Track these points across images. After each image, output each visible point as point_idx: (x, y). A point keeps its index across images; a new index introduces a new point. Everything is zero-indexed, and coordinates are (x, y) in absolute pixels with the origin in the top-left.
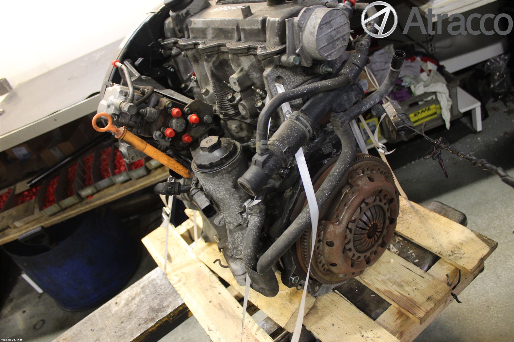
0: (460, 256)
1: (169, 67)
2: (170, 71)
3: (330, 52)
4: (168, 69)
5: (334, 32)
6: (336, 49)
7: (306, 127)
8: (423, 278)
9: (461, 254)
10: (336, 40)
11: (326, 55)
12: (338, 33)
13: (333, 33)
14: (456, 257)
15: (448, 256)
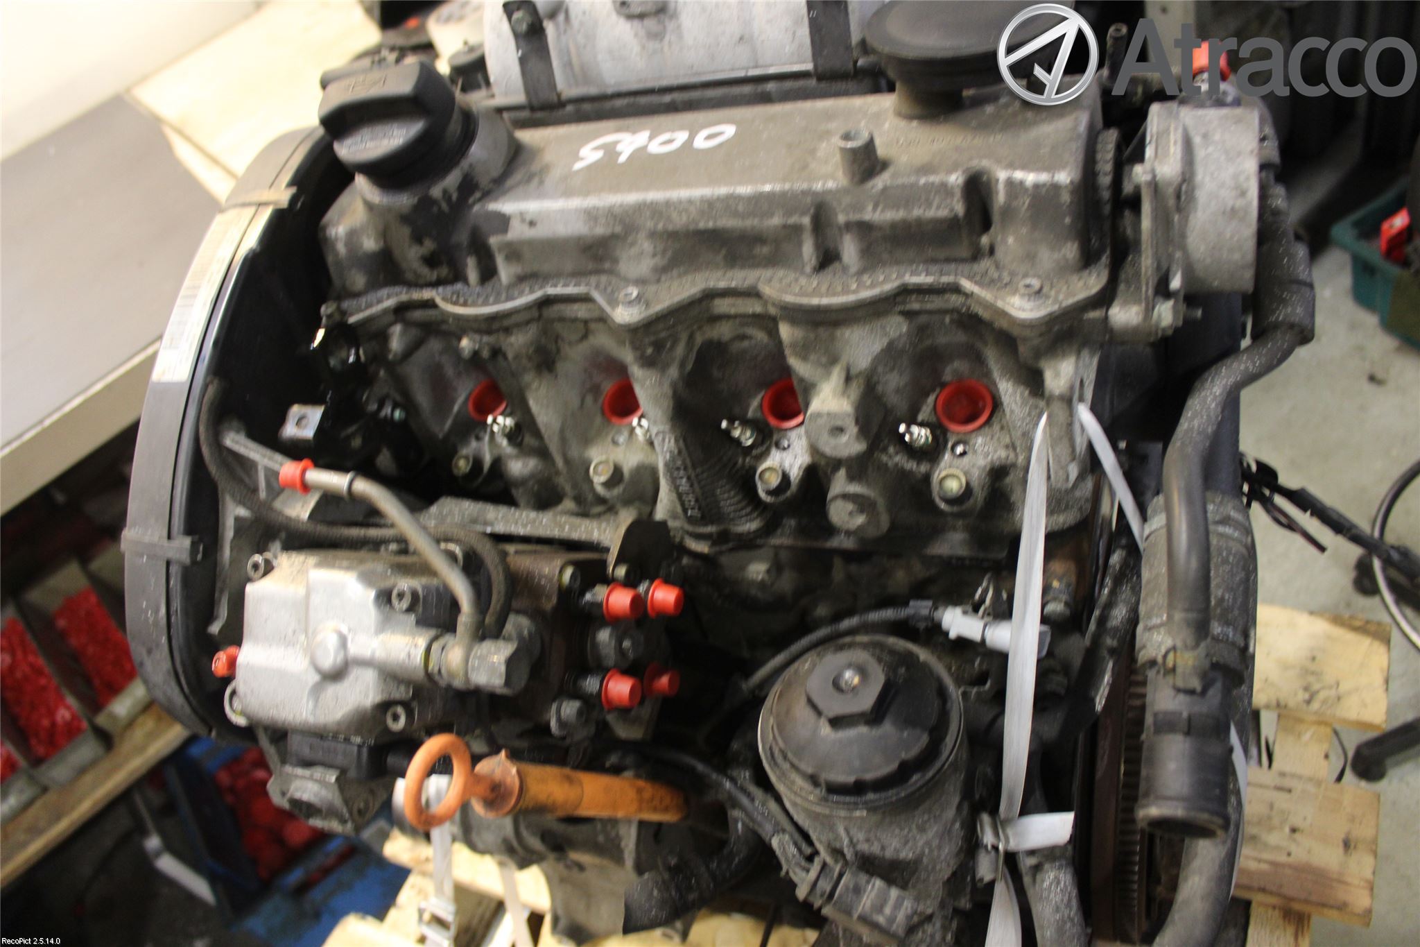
0: (1333, 693)
1: (381, 405)
2: (390, 421)
4: (383, 414)
8: (1290, 791)
9: (1330, 687)
14: (1324, 702)
15: (1305, 705)
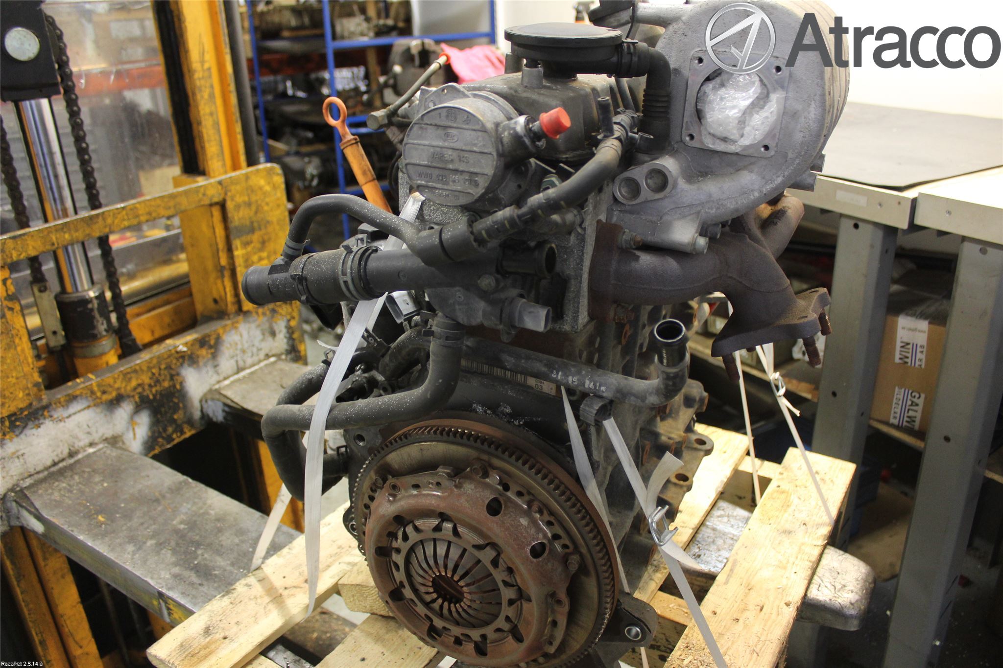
3: (430, 184)
5: (450, 152)
6: (445, 187)
7: (344, 274)
10: (450, 169)
11: (419, 182)
12: (460, 160)
13: (449, 154)
